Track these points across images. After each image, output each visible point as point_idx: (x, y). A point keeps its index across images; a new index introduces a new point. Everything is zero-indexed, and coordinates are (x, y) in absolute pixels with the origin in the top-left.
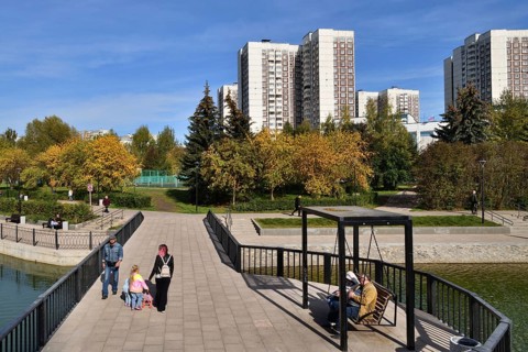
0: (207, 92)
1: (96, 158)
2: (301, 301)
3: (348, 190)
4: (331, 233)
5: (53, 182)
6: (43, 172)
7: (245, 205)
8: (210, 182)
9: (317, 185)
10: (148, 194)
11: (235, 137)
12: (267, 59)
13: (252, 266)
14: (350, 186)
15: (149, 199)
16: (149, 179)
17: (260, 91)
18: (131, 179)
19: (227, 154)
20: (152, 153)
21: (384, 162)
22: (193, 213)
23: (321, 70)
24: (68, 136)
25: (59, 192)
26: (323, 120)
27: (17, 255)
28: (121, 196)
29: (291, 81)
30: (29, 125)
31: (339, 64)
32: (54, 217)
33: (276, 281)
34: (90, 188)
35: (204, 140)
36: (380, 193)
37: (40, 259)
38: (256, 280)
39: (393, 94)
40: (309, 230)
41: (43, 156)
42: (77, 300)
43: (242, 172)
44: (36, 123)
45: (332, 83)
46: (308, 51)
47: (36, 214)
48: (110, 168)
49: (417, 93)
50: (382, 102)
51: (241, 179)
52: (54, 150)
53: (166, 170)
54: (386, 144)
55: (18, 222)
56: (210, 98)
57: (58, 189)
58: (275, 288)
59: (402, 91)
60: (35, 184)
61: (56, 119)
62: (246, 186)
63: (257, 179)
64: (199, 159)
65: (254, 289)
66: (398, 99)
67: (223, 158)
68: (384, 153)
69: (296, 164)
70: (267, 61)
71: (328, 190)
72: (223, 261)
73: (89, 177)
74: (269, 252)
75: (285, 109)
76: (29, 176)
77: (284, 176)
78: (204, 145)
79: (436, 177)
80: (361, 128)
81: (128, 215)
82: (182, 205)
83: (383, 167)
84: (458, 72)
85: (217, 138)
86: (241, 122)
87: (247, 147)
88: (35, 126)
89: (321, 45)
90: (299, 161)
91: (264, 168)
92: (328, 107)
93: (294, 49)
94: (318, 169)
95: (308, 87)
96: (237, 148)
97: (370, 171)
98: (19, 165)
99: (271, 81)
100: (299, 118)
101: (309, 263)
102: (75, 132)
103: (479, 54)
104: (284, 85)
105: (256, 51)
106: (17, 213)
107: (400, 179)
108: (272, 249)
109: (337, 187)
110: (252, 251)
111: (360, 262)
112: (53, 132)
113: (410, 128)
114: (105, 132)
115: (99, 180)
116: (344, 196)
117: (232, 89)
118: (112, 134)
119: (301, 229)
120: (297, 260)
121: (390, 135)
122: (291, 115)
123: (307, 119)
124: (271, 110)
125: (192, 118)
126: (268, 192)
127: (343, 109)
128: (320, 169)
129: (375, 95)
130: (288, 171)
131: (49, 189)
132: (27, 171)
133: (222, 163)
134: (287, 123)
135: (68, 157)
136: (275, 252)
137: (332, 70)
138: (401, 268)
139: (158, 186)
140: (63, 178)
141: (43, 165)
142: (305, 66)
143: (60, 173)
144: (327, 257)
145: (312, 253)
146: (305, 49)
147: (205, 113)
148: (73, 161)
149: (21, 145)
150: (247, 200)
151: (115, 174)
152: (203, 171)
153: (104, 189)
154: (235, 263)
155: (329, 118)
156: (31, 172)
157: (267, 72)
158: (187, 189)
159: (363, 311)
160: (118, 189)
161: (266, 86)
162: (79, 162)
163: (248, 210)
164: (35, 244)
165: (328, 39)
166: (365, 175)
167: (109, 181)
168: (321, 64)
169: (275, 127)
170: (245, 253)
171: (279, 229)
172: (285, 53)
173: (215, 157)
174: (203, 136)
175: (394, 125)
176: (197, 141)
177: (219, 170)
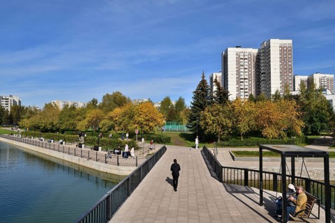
0: (203, 77)
1: (140, 114)
2: (258, 201)
3: (289, 135)
4: (278, 161)
5: (117, 128)
6: (111, 123)
7: (226, 143)
8: (205, 129)
9: (270, 132)
10: (170, 136)
11: (220, 103)
12: (239, 57)
13: (229, 179)
14: (290, 132)
15: (170, 138)
16: (170, 127)
17: (235, 76)
18: (160, 127)
19: (215, 113)
20: (172, 112)
21: (311, 118)
23: (271, 63)
24: (125, 102)
25: (120, 134)
26: (273, 92)
27: (97, 169)
28: (154, 136)
29: (253, 70)
30: (104, 97)
31: (283, 60)
32: (116, 148)
33: (243, 188)
34: (137, 132)
35: (201, 105)
36: (309, 137)
37: (109, 171)
38: (232, 187)
39: (317, 77)
40: (263, 158)
41: (112, 114)
42: (129, 195)
43: (224, 124)
44: (108, 95)
45: (278, 71)
46: (264, 52)
47: (106, 145)
48: (148, 120)
49: (332, 76)
50: (310, 82)
51: (223, 127)
52: (118, 111)
53: (179, 122)
54: (313, 107)
55: (98, 150)
56: (205, 81)
57: (119, 132)
58: (243, 193)
59: (323, 75)
60: (107, 129)
61: (118, 93)
62: (226, 132)
63: (233, 128)
64: (199, 116)
65: (230, 192)
66: (320, 80)
67: (212, 115)
68: (311, 113)
69: (256, 119)
70: (239, 59)
71: (276, 135)
72: (212, 176)
73: (136, 125)
74: (240, 171)
75: (251, 88)
76: (103, 125)
77: (249, 126)
78: (202, 107)
80: (297, 97)
81: (158, 147)
82: (188, 142)
83: (311, 121)
85: (209, 104)
86: (223, 94)
87: (226, 109)
88: (107, 97)
89: (272, 49)
90: (258, 117)
91: (237, 122)
92: (276, 85)
93: (255, 51)
94: (270, 122)
95: (264, 73)
96: (221, 109)
97: (302, 124)
98: (98, 119)
99: (241, 70)
100: (258, 92)
101: (264, 178)
102: (129, 101)
104: (249, 72)
105: (232, 53)
106: (97, 145)
107: (322, 128)
108: (241, 169)
109: (282, 132)
110: (229, 170)
111: (296, 179)
112: (118, 100)
113: (328, 98)
114: (146, 100)
115: (142, 128)
116: (286, 139)
117: (218, 75)
118: (150, 101)
119: (258, 158)
120: (256, 176)
121: (315, 102)
122: (253, 90)
123: (263, 92)
124: (242, 87)
125: (195, 92)
126: (240, 135)
127: (285, 86)
128: (271, 122)
129: (305, 78)
130: (253, 123)
131: (114, 132)
132: (102, 122)
133: (212, 118)
134: (251, 95)
135: (125, 114)
136: (243, 171)
137: (279, 63)
138: (322, 184)
139: (175, 131)
140: (122, 126)
141: (111, 118)
142: (262, 61)
143: (121, 123)
144: (275, 175)
145: (266, 172)
146: (262, 51)
147: (202, 89)
148: (127, 116)
149: (100, 107)
150: (227, 140)
151: (151, 124)
152: (202, 123)
153: (145, 133)
154: (219, 177)
155: (277, 91)
156: (105, 122)
157: (239, 65)
158: (191, 133)
159: (298, 209)
160: (152, 132)
161: (238, 73)
162: (131, 117)
163: (228, 146)
164: (106, 163)
165: (276, 45)
166: (299, 126)
167: (148, 128)
168: (271, 59)
169: (244, 97)
170: (225, 171)
171: (246, 157)
172: (250, 54)
173: (208, 115)
174: (201, 102)
175: (318, 96)
176: (198, 106)
177: (211, 122)
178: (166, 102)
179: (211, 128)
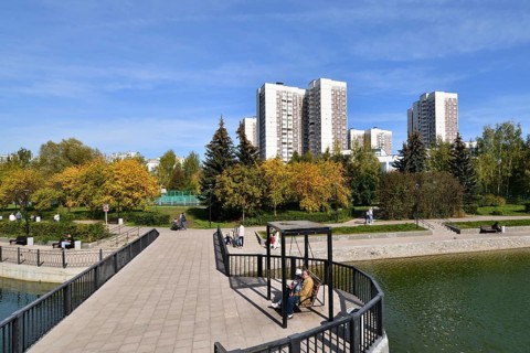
0: (222, 124)
1: (116, 179)
3: (334, 206)
5: (70, 203)
6: (59, 193)
7: (253, 220)
8: (223, 201)
9: (309, 203)
10: (170, 213)
11: (246, 164)
12: (281, 98)
14: (335, 204)
15: (168, 217)
16: (174, 199)
17: (275, 125)
18: (152, 199)
19: (237, 177)
20: (176, 177)
21: (361, 185)
22: (206, 228)
23: (322, 111)
24: (89, 158)
25: (76, 213)
26: (323, 151)
27: (19, 277)
28: (141, 215)
29: (299, 118)
30: (43, 146)
31: (335, 107)
33: (255, 281)
34: (106, 208)
35: (218, 165)
36: (357, 208)
37: (45, 279)
38: (239, 281)
39: (374, 133)
41: (59, 178)
43: (251, 193)
44: (50, 144)
45: (330, 122)
46: (312, 95)
47: (44, 235)
48: (131, 189)
49: (389, 133)
50: (367, 138)
51: (250, 198)
52: (72, 172)
53: (190, 191)
54: (362, 171)
55: (25, 243)
56: (224, 130)
57: (75, 210)
58: (251, 287)
59: (380, 131)
60: (49, 205)
61: (74, 141)
62: (253, 204)
63: (262, 199)
64: (214, 183)
65: (235, 289)
66: (378, 136)
67: (234, 181)
68: (360, 179)
69: (293, 185)
70: (280, 101)
71: (317, 208)
72: (218, 268)
73: (108, 197)
74: (252, 258)
75: (294, 140)
76: (41, 197)
77: (283, 196)
78: (219, 169)
79: (391, 196)
80: (345, 159)
81: (144, 230)
82: (199, 221)
83: (361, 189)
84: (416, 120)
85: (231, 164)
86: (251, 155)
87: (254, 172)
88: (49, 148)
89: (322, 91)
90: (296, 184)
91: (267, 190)
92: (327, 141)
93: (302, 92)
94: (310, 190)
95: (313, 124)
96: (246, 173)
97: (348, 192)
98: (31, 186)
99: (284, 117)
100: (305, 148)
102: (98, 154)
103: (428, 107)
104: (294, 121)
105: (272, 91)
106: (24, 234)
107: (372, 197)
108: (253, 255)
109: (324, 204)
112: (75, 155)
113: (381, 160)
115: (119, 201)
116: (330, 212)
117: (251, 125)
121: (367, 164)
122: (300, 146)
123: (311, 150)
124: (284, 141)
125: (208, 146)
126: (273, 209)
127: (337, 143)
128: (311, 191)
129: (362, 133)
130: (288, 191)
131: (66, 209)
132: (39, 192)
133: (234, 185)
134: (296, 153)
135: (87, 178)
136: (256, 258)
137: (331, 112)
139: (182, 205)
140: (81, 199)
141: (58, 186)
142: (311, 107)
143: (77, 195)
146: (310, 93)
147: (220, 142)
148: (92, 182)
149: (36, 166)
150: (255, 216)
151: (136, 195)
152: (218, 193)
153: (125, 209)
154: (227, 273)
155: (328, 149)
156: (48, 192)
157: (281, 111)
158: (205, 207)
160: (139, 208)
161: (280, 120)
162: (99, 183)
163: (256, 224)
164: (39, 265)
165: (328, 87)
166: (345, 195)
167: (130, 201)
168: (322, 106)
169: (286, 157)
172: (295, 95)
173: (228, 180)
174: (218, 161)
175: (371, 157)
176: (213, 167)
177: (231, 191)
178: (168, 159)
179: (231, 199)
